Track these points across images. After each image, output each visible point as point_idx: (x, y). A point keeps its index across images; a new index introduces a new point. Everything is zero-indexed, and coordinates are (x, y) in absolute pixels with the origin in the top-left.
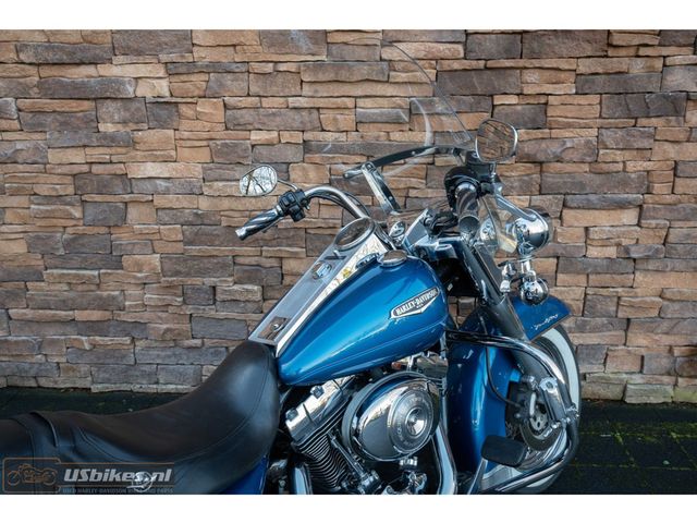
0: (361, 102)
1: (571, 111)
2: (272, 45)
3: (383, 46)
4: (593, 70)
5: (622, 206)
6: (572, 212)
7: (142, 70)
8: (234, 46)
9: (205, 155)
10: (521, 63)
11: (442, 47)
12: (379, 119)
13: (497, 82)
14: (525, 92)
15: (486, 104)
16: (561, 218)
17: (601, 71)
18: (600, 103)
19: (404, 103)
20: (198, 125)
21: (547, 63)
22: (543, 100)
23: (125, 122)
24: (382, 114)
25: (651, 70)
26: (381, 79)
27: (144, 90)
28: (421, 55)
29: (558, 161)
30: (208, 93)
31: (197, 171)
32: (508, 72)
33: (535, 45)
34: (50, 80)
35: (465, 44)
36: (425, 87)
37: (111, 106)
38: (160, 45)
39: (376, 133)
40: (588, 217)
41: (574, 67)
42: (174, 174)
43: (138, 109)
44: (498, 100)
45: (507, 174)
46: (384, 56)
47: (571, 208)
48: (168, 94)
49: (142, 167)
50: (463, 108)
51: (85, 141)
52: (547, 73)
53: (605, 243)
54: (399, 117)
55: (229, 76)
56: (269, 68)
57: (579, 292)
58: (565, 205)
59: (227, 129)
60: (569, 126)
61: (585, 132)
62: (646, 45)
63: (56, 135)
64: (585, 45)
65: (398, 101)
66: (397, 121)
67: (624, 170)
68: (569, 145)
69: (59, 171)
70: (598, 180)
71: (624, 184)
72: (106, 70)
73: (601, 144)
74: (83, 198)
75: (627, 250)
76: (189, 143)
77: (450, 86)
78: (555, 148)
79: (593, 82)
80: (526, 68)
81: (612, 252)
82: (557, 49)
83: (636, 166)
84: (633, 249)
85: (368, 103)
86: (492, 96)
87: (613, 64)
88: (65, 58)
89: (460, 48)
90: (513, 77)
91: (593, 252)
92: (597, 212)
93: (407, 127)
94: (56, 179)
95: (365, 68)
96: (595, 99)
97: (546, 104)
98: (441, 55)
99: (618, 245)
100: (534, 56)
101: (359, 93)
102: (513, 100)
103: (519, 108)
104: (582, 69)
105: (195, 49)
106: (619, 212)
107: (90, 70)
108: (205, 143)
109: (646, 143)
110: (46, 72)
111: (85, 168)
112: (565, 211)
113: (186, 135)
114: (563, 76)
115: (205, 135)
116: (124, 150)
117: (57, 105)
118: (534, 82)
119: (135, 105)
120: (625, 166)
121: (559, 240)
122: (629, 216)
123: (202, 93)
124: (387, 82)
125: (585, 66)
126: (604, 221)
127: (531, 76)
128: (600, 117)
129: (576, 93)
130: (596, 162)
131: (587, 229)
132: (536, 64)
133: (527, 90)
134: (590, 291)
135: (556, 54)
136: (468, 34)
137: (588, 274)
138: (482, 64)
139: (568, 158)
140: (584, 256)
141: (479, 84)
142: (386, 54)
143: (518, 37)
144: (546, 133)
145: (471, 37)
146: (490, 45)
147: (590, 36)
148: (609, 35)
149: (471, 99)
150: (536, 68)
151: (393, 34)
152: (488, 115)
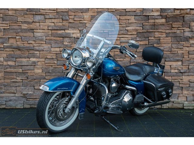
0: (121, 39)
1: (165, 41)
3: (126, 27)
4: (169, 32)
5: (178, 61)
6: (167, 62)
7: (75, 31)
10: (154, 31)
11: (138, 28)
13: (149, 34)
15: (147, 39)
16: (164, 64)
17: (171, 32)
21: (159, 31)
22: (159, 38)
23: (69, 42)
24: (125, 41)
25: (181, 32)
27: (74, 36)
28: (134, 29)
32: (152, 33)
33: (157, 27)
34: (54, 33)
35: (142, 27)
37: (67, 39)
38: (79, 26)
40: (170, 63)
41: (165, 32)
43: (73, 40)
44: (150, 38)
46: (126, 29)
47: (167, 61)
48: (79, 36)
50: (142, 40)
51: (60, 46)
52: (160, 33)
53: (175, 69)
56: (102, 31)
58: (165, 61)
59: (92, 44)
60: (165, 44)
61: (168, 45)
62: (180, 27)
63: (54, 45)
64: (167, 27)
65: (129, 38)
67: (178, 53)
68: (165, 47)
69: (53, 53)
70: (172, 55)
71: (178, 56)
72: (67, 31)
73: (172, 47)
74: (58, 59)
75: (180, 71)
77: (140, 35)
78: (162, 48)
79: (169, 34)
80: (155, 32)
81: (177, 71)
82: (161, 28)
83: (180, 52)
84: (181, 70)
85: (123, 39)
86: (148, 37)
87: (173, 31)
88: (59, 29)
89: (142, 28)
91: (172, 71)
92: (173, 62)
94: (52, 54)
95: (122, 31)
96: (170, 38)
97: (160, 39)
99: (178, 69)
100: (157, 29)
101: (121, 37)
102: (153, 38)
103: (154, 40)
104: (167, 32)
105: (86, 27)
106: (177, 62)
107: (63, 31)
109: (182, 47)
110: (53, 31)
111: (59, 52)
112: (165, 62)
114: (163, 33)
116: (69, 48)
117: (55, 38)
118: (157, 35)
119: (72, 39)
120: (178, 52)
122: (180, 63)
124: (127, 34)
125: (167, 31)
126: (174, 64)
127: (156, 33)
128: (171, 42)
129: (166, 37)
130: (171, 51)
131: (170, 66)
132: (157, 31)
133: (156, 36)
134: (172, 80)
135: (161, 29)
136: (143, 25)
137: (172, 76)
138: (146, 31)
139: (165, 50)
140: (170, 72)
141: (146, 35)
142: (127, 28)
143: (153, 26)
144: (160, 45)
145: (144, 26)
146: (148, 27)
147: (168, 25)
148: (172, 25)
149: (144, 38)
150: (157, 32)
151: (127, 25)
152: (147, 42)
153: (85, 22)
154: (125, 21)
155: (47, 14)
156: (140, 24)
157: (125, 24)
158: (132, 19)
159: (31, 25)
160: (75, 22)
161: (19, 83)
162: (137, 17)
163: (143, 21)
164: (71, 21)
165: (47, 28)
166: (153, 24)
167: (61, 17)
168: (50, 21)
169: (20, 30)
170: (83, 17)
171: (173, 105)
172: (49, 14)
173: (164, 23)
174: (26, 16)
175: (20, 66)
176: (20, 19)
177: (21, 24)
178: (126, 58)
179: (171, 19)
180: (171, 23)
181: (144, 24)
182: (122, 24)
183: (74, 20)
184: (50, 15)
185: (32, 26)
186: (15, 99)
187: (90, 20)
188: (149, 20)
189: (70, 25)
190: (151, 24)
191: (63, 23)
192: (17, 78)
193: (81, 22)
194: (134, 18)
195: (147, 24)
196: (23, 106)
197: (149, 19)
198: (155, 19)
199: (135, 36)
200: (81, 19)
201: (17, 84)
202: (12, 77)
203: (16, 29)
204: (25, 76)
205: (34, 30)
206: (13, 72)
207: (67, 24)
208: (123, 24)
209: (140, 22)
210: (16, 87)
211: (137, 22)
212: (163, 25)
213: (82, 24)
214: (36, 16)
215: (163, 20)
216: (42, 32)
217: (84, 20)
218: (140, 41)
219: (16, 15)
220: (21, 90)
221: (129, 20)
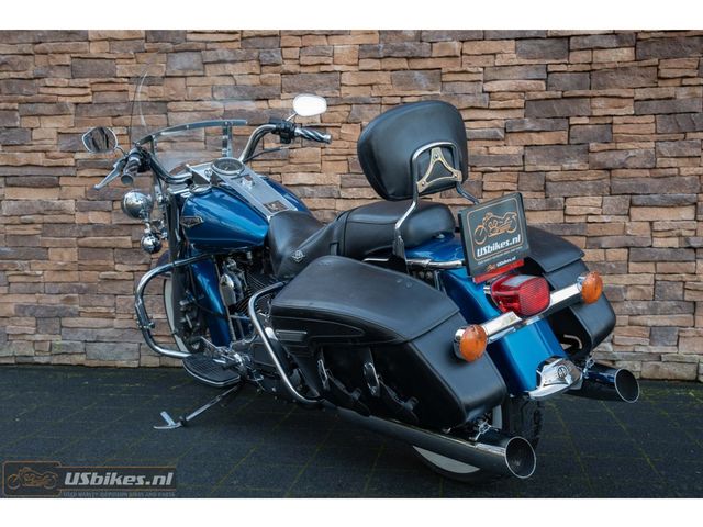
1: (632, 129)
2: (401, 84)
3: (485, 82)
4: (647, 96)
5: (680, 204)
6: (638, 209)
8: (371, 85)
9: (343, 167)
10: (590, 93)
11: (528, 82)
12: (481, 137)
13: (571, 107)
14: (594, 114)
15: (564, 124)
16: (629, 215)
17: (653, 97)
18: (655, 122)
19: (501, 124)
20: (340, 144)
21: (610, 92)
22: (608, 120)
24: (482, 133)
25: (694, 96)
26: (483, 106)
28: (513, 89)
29: (624, 168)
30: (351, 119)
31: (337, 180)
32: (581, 100)
33: (600, 80)
35: (546, 80)
36: (517, 111)
38: (316, 85)
39: (478, 148)
40: (651, 214)
41: (632, 95)
42: (319, 182)
44: (573, 120)
45: (583, 178)
46: (486, 89)
47: (637, 206)
48: (319, 120)
49: (294, 176)
50: (546, 128)
52: (611, 101)
53: (668, 234)
54: (497, 135)
55: (367, 107)
56: (398, 100)
57: (649, 279)
58: (632, 205)
60: (630, 140)
61: (644, 145)
62: (688, 77)
64: (640, 79)
65: (496, 122)
66: (496, 139)
67: (679, 175)
68: (631, 153)
70: (658, 183)
71: (680, 185)
72: (275, 104)
73: (658, 153)
75: (687, 241)
76: (332, 158)
77: (536, 112)
78: (621, 157)
79: (648, 106)
80: (594, 97)
81: (674, 242)
82: (618, 82)
83: (689, 170)
84: (692, 239)
86: (568, 118)
87: (663, 92)
89: (543, 83)
90: (585, 103)
91: (658, 242)
92: (659, 209)
93: (503, 143)
95: (470, 99)
96: (652, 119)
97: (611, 124)
98: (529, 88)
99: (680, 236)
100: (599, 87)
102: (586, 121)
103: (590, 127)
104: (638, 97)
105: (342, 88)
106: (678, 209)
107: (263, 104)
108: (344, 158)
109: (695, 152)
110: (230, 106)
112: (632, 209)
113: (330, 151)
114: (624, 102)
115: (346, 151)
116: (281, 163)
118: (601, 107)
120: (679, 172)
121: (629, 232)
122: (687, 213)
123: (345, 120)
124: (488, 109)
125: (640, 94)
126: (665, 216)
127: (599, 103)
128: (656, 133)
129: (635, 115)
130: (655, 168)
131: (651, 223)
132: (602, 92)
133: (596, 113)
134: (659, 277)
135: (616, 86)
136: (548, 73)
137: (655, 262)
138: (560, 94)
139: (631, 165)
140: (651, 247)
141: (558, 109)
142: (488, 87)
143: (588, 74)
144: (612, 146)
145: (550, 75)
146: (565, 80)
147: (643, 71)
148: (658, 70)
149: (552, 121)
150: (602, 96)
151: (491, 75)
152: (565, 134)
153: (337, 68)
154: (481, 61)
155: (209, 46)
156: (537, 69)
157: (481, 70)
158: (509, 52)
159: (160, 88)
160: (303, 70)
161: (125, 283)
162: (524, 45)
163: (546, 58)
164: (289, 66)
165: (209, 95)
166: (588, 68)
167: (255, 54)
168: (220, 69)
169: (123, 107)
170: (330, 52)
171: (657, 367)
172: (217, 46)
173: (627, 65)
174: (142, 57)
175: (125, 228)
176: (122, 69)
177: (126, 87)
178: (485, 195)
179: (654, 46)
180: (655, 61)
181: (550, 70)
182: (469, 69)
183: (301, 65)
184: (219, 51)
185: (161, 91)
186: (111, 334)
187: (356, 61)
188: (572, 54)
189: (287, 80)
190: (579, 68)
191: (262, 76)
192: (118, 267)
193: (323, 68)
194: (516, 48)
195: (563, 68)
196: (139, 360)
197: (569, 51)
198: (592, 49)
199: (520, 114)
200: (323, 60)
201: (119, 287)
202: (102, 262)
203: (114, 104)
204: (141, 262)
205: (170, 106)
206: (104, 245)
207: (277, 79)
208: (475, 70)
209: (536, 62)
210: (116, 295)
211: (526, 62)
212: (622, 69)
213: (326, 75)
214: (176, 55)
215: (625, 50)
216: (195, 111)
217: (334, 63)
218: (538, 132)
219: (111, 56)
220: (128, 307)
221: (495, 54)
